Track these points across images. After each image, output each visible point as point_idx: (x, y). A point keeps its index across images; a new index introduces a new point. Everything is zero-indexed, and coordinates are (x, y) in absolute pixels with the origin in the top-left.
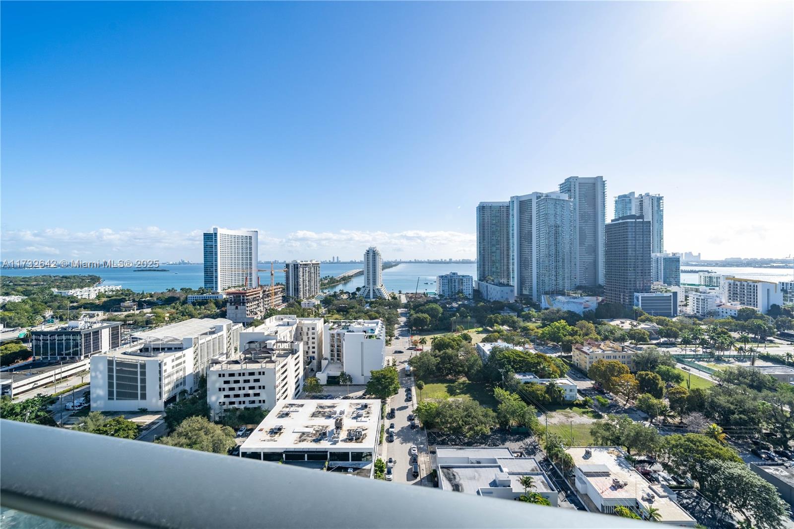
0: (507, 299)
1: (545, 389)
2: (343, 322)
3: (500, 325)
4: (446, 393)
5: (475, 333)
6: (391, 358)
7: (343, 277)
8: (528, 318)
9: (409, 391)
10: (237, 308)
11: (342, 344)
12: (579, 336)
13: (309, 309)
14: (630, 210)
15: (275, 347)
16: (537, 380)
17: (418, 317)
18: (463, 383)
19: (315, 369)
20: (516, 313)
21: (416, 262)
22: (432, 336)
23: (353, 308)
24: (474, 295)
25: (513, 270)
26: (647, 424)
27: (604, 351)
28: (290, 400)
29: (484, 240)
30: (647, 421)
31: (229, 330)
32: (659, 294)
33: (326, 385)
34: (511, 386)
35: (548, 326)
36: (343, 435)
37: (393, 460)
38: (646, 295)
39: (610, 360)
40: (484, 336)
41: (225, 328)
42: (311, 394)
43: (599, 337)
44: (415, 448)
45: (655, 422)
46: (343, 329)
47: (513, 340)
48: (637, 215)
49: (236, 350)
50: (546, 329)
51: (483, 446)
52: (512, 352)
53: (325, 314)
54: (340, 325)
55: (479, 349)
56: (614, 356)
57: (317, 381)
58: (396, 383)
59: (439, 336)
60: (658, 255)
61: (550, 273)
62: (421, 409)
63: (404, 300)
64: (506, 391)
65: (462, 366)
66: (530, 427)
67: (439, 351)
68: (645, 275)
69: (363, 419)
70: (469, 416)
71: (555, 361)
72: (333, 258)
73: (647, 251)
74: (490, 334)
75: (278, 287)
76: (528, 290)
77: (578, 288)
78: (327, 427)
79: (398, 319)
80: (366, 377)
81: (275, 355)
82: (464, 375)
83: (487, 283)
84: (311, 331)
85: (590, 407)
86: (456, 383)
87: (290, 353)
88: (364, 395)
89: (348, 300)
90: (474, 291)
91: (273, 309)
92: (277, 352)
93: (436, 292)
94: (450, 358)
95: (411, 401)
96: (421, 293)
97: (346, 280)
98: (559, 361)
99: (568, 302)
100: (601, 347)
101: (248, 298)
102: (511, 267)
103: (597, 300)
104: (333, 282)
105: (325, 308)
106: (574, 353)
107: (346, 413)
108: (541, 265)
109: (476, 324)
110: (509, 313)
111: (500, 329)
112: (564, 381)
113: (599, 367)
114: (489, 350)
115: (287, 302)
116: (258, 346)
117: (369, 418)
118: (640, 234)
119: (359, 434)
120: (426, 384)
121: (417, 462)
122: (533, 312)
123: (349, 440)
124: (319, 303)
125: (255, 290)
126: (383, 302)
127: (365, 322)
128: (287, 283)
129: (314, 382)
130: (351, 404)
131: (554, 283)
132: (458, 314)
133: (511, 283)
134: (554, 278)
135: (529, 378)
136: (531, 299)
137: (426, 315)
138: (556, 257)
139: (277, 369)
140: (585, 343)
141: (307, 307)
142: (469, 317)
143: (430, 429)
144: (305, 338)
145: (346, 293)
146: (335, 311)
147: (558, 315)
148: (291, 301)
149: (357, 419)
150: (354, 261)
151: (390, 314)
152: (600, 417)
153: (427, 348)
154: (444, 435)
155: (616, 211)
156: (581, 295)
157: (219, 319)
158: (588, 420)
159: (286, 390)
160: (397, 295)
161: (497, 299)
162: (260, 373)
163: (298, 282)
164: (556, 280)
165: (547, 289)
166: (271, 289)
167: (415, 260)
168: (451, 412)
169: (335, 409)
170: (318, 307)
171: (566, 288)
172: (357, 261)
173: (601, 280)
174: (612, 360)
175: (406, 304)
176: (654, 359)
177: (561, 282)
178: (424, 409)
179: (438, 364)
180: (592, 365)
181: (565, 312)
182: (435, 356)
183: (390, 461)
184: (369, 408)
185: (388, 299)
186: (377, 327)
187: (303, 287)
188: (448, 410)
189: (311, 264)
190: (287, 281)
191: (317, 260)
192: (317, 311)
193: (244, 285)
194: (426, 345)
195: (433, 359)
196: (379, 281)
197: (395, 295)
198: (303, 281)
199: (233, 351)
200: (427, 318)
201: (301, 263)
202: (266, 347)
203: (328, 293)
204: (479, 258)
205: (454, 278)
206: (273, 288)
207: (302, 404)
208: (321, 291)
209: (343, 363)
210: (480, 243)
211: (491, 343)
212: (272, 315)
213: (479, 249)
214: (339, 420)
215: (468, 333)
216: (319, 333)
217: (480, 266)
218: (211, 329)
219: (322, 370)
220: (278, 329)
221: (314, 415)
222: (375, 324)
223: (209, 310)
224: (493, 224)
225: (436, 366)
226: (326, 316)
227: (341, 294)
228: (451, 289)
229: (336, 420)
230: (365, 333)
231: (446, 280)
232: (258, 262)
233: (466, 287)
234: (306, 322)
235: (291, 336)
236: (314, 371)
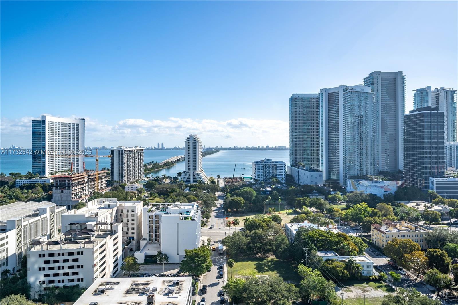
0: (316, 183)
1: (344, 266)
2: (161, 205)
3: (308, 207)
4: (255, 271)
5: (285, 215)
6: (205, 239)
7: (167, 163)
8: (334, 201)
9: (221, 268)
10: (62, 192)
11: (160, 225)
12: (379, 217)
13: (132, 193)
14: (427, 102)
15: (95, 228)
16: (338, 257)
17: (233, 200)
18: (272, 261)
19: (134, 249)
20: (324, 196)
21: (235, 149)
22: (245, 218)
23: (173, 191)
24: (287, 179)
25: (322, 157)
26: (434, 296)
27: (399, 230)
28: (107, 279)
29: (296, 128)
30: (434, 293)
31: (52, 212)
32: (451, 178)
33: (143, 264)
34: (313, 263)
35: (351, 208)
38: (440, 179)
39: (403, 239)
40: (293, 217)
41: (48, 210)
42: (129, 273)
43: (396, 218)
45: (442, 295)
46: (161, 211)
47: (319, 220)
48: (434, 107)
49: (59, 231)
50: (350, 211)
52: (315, 232)
53: (147, 197)
54: (159, 208)
55: (287, 230)
56: (408, 235)
57: (134, 260)
58: (208, 261)
59: (250, 217)
60: (452, 143)
61: (355, 159)
62: (230, 285)
63: (222, 184)
64: (308, 268)
65: (270, 245)
66: (329, 301)
67: (250, 232)
68: (439, 162)
69: (174, 295)
70: (274, 292)
71: (355, 239)
72: (158, 144)
73: (441, 139)
74: (298, 216)
75: (103, 172)
76: (335, 175)
77: (381, 173)
78: (140, 303)
79: (215, 202)
80: (181, 256)
81: (95, 236)
82: (273, 253)
83: (298, 168)
84: (131, 213)
85: (384, 281)
86: (265, 261)
87: (109, 234)
88: (178, 272)
89: (170, 184)
90: (287, 175)
91: (97, 193)
92: (97, 233)
93: (252, 177)
94: (260, 237)
95: (222, 277)
96: (238, 178)
97: (169, 165)
98: (359, 240)
99: (370, 186)
100: (397, 226)
101: (73, 182)
102: (320, 153)
103: (397, 184)
104: (156, 167)
105: (147, 192)
106: (373, 233)
107: (158, 290)
108: (347, 152)
109: (286, 207)
110: (317, 196)
111: (308, 211)
112: (362, 258)
113: (394, 245)
114: (296, 230)
115: (112, 186)
116: (79, 227)
117: (180, 294)
118: (435, 125)
120: (236, 261)
122: (339, 195)
124: (142, 187)
125: (80, 175)
126: (202, 186)
127: (181, 205)
128: (112, 169)
129: (131, 261)
130: (164, 281)
131: (359, 168)
132: (269, 197)
133: (321, 169)
134: (358, 164)
135: (330, 255)
136: (339, 183)
137: (240, 198)
138: (360, 144)
139: (95, 249)
140: (383, 224)
141: (130, 191)
142: (280, 200)
144: (125, 220)
145: (168, 177)
146: (157, 195)
147: (361, 197)
148: (116, 185)
149: (168, 295)
150: (178, 147)
151: (208, 197)
152: (393, 290)
155: (415, 103)
156: (382, 179)
157: (43, 202)
158: (381, 293)
159: (104, 269)
160: (216, 180)
161: (308, 183)
162: (78, 253)
163: (122, 167)
164: (361, 166)
165: (352, 174)
166: (95, 173)
167: (235, 146)
168: (257, 288)
169: (148, 286)
170: (140, 191)
171: (369, 173)
172: (180, 148)
173: (401, 166)
174: (406, 239)
175: (223, 188)
176: (443, 237)
177: (364, 168)
178: (232, 285)
179: (249, 243)
180: (387, 244)
181: (367, 195)
182: (246, 236)
184: (181, 284)
185: (207, 184)
186: (193, 209)
187: (128, 172)
188: (254, 286)
189: (136, 151)
190: (112, 166)
191: (142, 147)
192: (140, 194)
193: (70, 170)
194: (239, 226)
195: (244, 239)
196: (198, 166)
197: (214, 180)
198: (128, 166)
199: (56, 232)
200: (241, 201)
201: (125, 149)
202: (86, 228)
203: (151, 178)
204: (291, 145)
205: (268, 163)
206: (98, 172)
207: (118, 282)
208: (144, 175)
209: (160, 243)
210: (292, 131)
211: (298, 224)
212: (95, 198)
213: (291, 138)
214: (151, 297)
215: (278, 215)
216: (138, 215)
217: (292, 152)
218: (35, 211)
219: (141, 250)
220: (98, 212)
221: (128, 292)
222: (191, 207)
223: (36, 194)
224: (304, 115)
225: (247, 246)
226: (147, 199)
227: (164, 179)
228: (266, 174)
229: (149, 296)
230: (181, 215)
231: (261, 166)
232: (85, 148)
233: (279, 172)
234: (126, 205)
235: (111, 218)
236: (133, 251)
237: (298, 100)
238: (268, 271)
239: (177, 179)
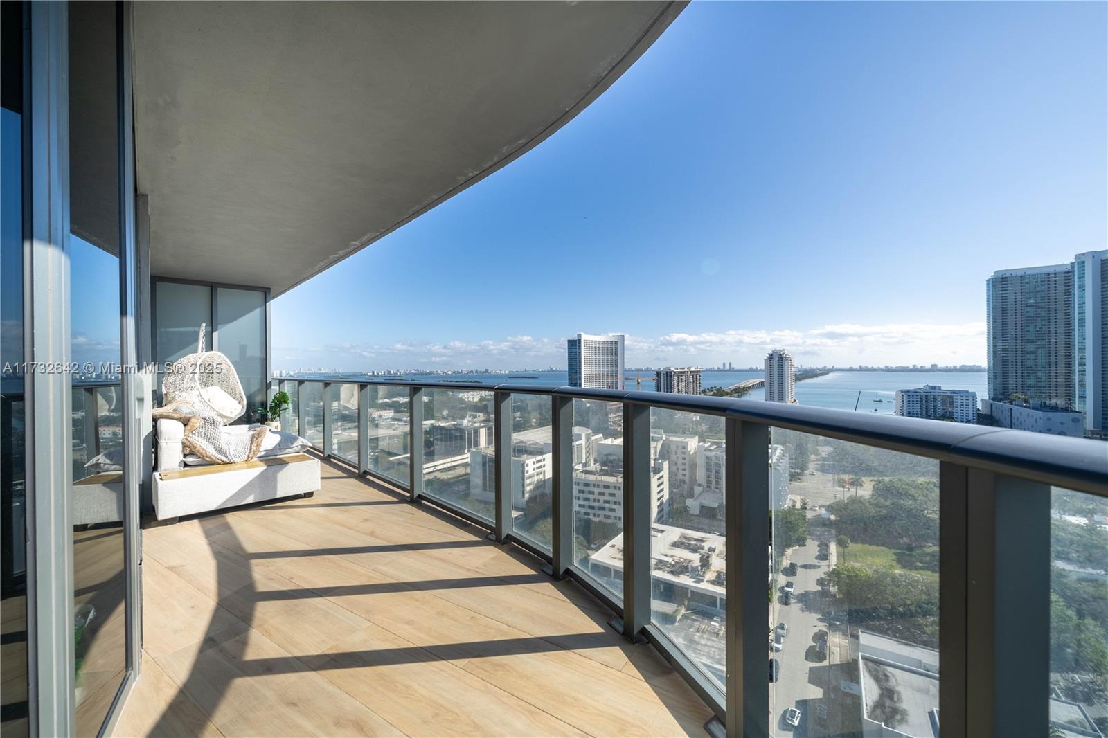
4: (895, 563)
6: (798, 499)
7: (736, 389)
9: (824, 546)
10: (598, 418)
13: (685, 425)
18: (933, 555)
19: (685, 495)
21: (861, 369)
22: (875, 478)
25: (1083, 385)
31: (588, 438)
33: (697, 516)
36: (711, 575)
37: (786, 626)
41: (583, 437)
42: (677, 522)
44: (825, 622)
49: (595, 460)
53: (706, 432)
54: (721, 446)
57: (685, 508)
58: (800, 531)
59: (886, 478)
62: (840, 573)
65: (930, 528)
67: (886, 500)
70: (933, 604)
72: (724, 364)
78: (691, 561)
79: (818, 448)
83: (1011, 404)
84: (680, 450)
86: (917, 552)
90: (982, 415)
93: (894, 413)
94: (908, 512)
95: (827, 559)
97: (741, 391)
102: (1078, 378)
107: (717, 552)
120: (855, 541)
121: (826, 642)
123: (718, 583)
133: (1077, 407)
143: (854, 605)
144: (674, 458)
150: (754, 368)
153: (866, 491)
157: (578, 428)
162: (615, 487)
167: (860, 366)
168: (896, 589)
169: (703, 544)
172: (757, 369)
178: (844, 574)
179: (883, 517)
182: (878, 506)
183: (782, 627)
186: (776, 454)
188: (890, 585)
189: (689, 372)
191: (698, 367)
192: (695, 427)
194: (862, 488)
195: (872, 510)
196: (788, 397)
199: (592, 462)
201: (675, 371)
204: (992, 362)
205: (933, 394)
207: (663, 529)
209: (722, 492)
210: (994, 338)
213: (992, 350)
214: (705, 557)
216: (691, 453)
217: (994, 376)
219: (695, 496)
221: (675, 545)
224: (1028, 306)
225: (878, 521)
226: (706, 434)
228: (926, 412)
229: (703, 556)
231: (915, 397)
232: (625, 370)
233: (959, 409)
234: (675, 439)
235: (656, 453)
237: (1012, 280)
238: (922, 568)
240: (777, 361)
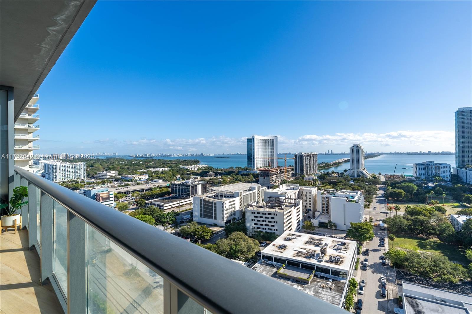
2: (331, 190)
4: (417, 247)
5: (450, 207)
6: (368, 217)
7: (335, 163)
9: (382, 240)
10: (264, 178)
11: (330, 203)
13: (309, 181)
15: (285, 201)
17: (394, 191)
18: (435, 242)
19: (311, 216)
21: (395, 153)
22: (406, 205)
23: (340, 182)
24: (452, 178)
28: (293, 232)
31: (259, 189)
33: (318, 227)
36: (326, 258)
37: (365, 281)
41: (256, 188)
42: (307, 231)
44: (384, 278)
46: (331, 194)
49: (263, 200)
51: (452, 291)
54: (329, 192)
55: (452, 219)
57: (311, 223)
58: (370, 233)
59: (412, 205)
62: (391, 253)
63: (383, 179)
65: (433, 229)
67: (411, 217)
69: (342, 251)
70: (437, 267)
72: (328, 151)
74: (466, 209)
75: (289, 168)
78: (315, 251)
79: (377, 191)
80: (347, 226)
81: (284, 206)
82: (436, 236)
83: (467, 169)
84: (308, 194)
86: (427, 241)
87: (294, 205)
88: (345, 237)
89: (337, 177)
90: (452, 175)
91: (285, 180)
92: (286, 204)
93: (413, 175)
94: (422, 222)
95: (384, 247)
96: (399, 175)
97: (337, 165)
101: (271, 173)
104: (327, 166)
105: (320, 181)
107: (329, 246)
109: (452, 200)
114: (463, 221)
115: (295, 176)
116: (275, 200)
117: (346, 251)
119: (337, 259)
120: (397, 237)
121: (385, 288)
123: (330, 262)
124: (316, 178)
125: (275, 169)
126: (365, 180)
127: (347, 192)
128: (295, 166)
129: (309, 224)
130: (333, 240)
132: (432, 191)
139: (285, 213)
141: (308, 180)
142: (444, 194)
143: (399, 269)
144: (305, 198)
145: (336, 173)
146: (327, 184)
148: (298, 176)
149: (337, 251)
150: (344, 153)
151: (370, 188)
153: (401, 212)
154: (412, 275)
157: (253, 183)
159: (291, 226)
160: (377, 176)
162: (274, 214)
163: (302, 165)
166: (284, 168)
167: (395, 152)
168: (419, 260)
169: (321, 242)
170: (315, 181)
172: (346, 153)
175: (384, 182)
178: (393, 254)
179: (410, 225)
182: (407, 219)
183: (363, 282)
184: (347, 245)
185: (369, 178)
186: (357, 195)
187: (306, 168)
188: (416, 258)
189: (312, 155)
190: (295, 164)
191: (316, 153)
192: (315, 183)
193: (269, 166)
194: (399, 211)
195: (405, 221)
196: (362, 166)
197: (375, 176)
198: (306, 165)
199: (261, 201)
200: (402, 192)
201: (304, 154)
202: (279, 200)
203: (323, 172)
204: (457, 150)
205: (430, 165)
206: (286, 168)
207: (300, 235)
208: (318, 171)
209: (330, 215)
210: (458, 139)
211: (466, 216)
212: (284, 183)
213: (457, 144)
214: (323, 249)
215: (442, 206)
216: (314, 196)
217: (459, 157)
218: (249, 188)
219: (316, 217)
220: (287, 191)
221: (307, 243)
222: (355, 194)
223: (250, 179)
225: (408, 227)
226: (320, 186)
227: (333, 173)
228: (428, 173)
230: (347, 198)
231: (422, 166)
232: (277, 154)
233: (443, 172)
234: (305, 188)
235: (295, 196)
236: (310, 218)
238: (430, 249)
239: (344, 174)
240: (356, 150)
